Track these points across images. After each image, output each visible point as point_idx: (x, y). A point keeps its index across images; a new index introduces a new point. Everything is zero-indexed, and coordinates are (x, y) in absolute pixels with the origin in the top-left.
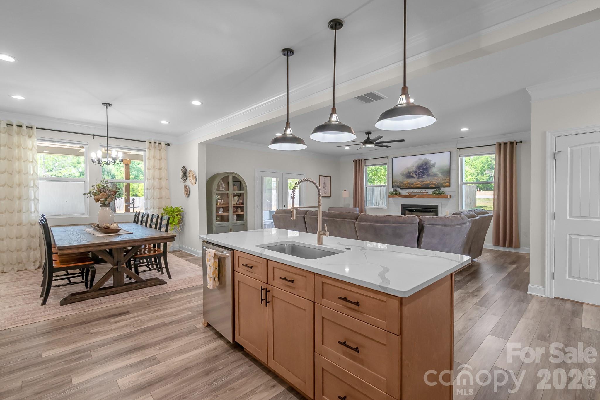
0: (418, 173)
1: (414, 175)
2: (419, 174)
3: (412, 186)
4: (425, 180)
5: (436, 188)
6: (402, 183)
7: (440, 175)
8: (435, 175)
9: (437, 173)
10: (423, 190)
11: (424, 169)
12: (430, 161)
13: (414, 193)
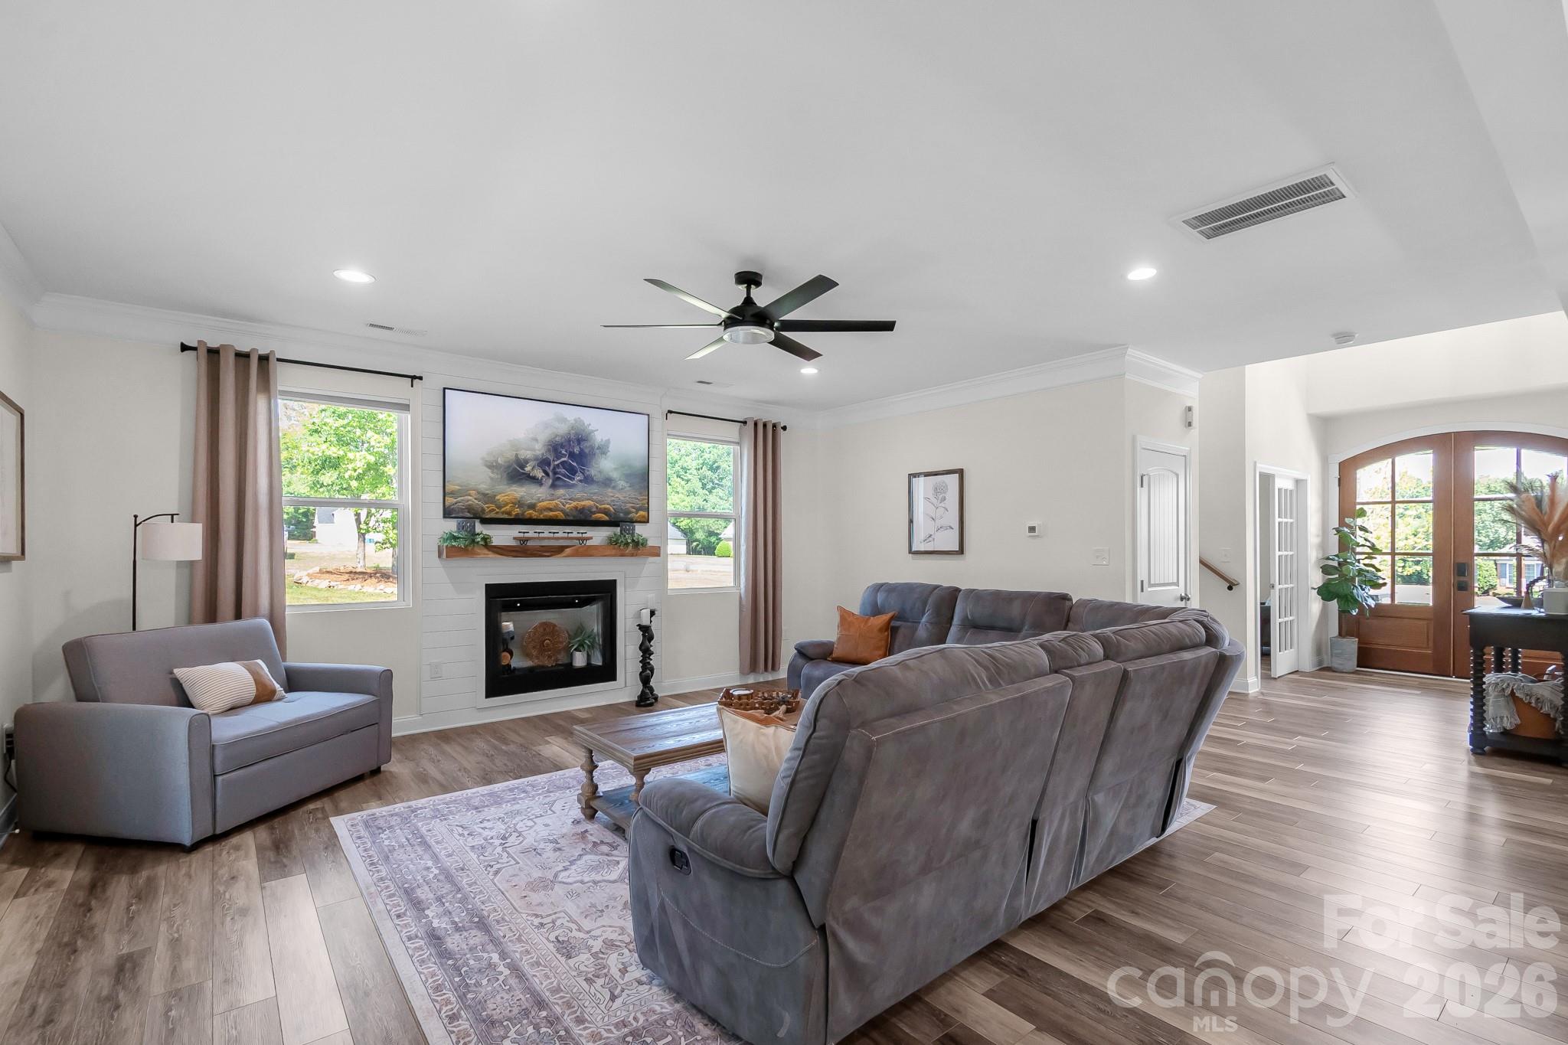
0: (554, 468)
1: (539, 474)
2: (555, 473)
3: (534, 514)
4: (579, 496)
5: (621, 524)
6: (488, 498)
7: (622, 483)
8: (608, 482)
9: (615, 475)
10: (575, 531)
11: (572, 455)
12: (593, 431)
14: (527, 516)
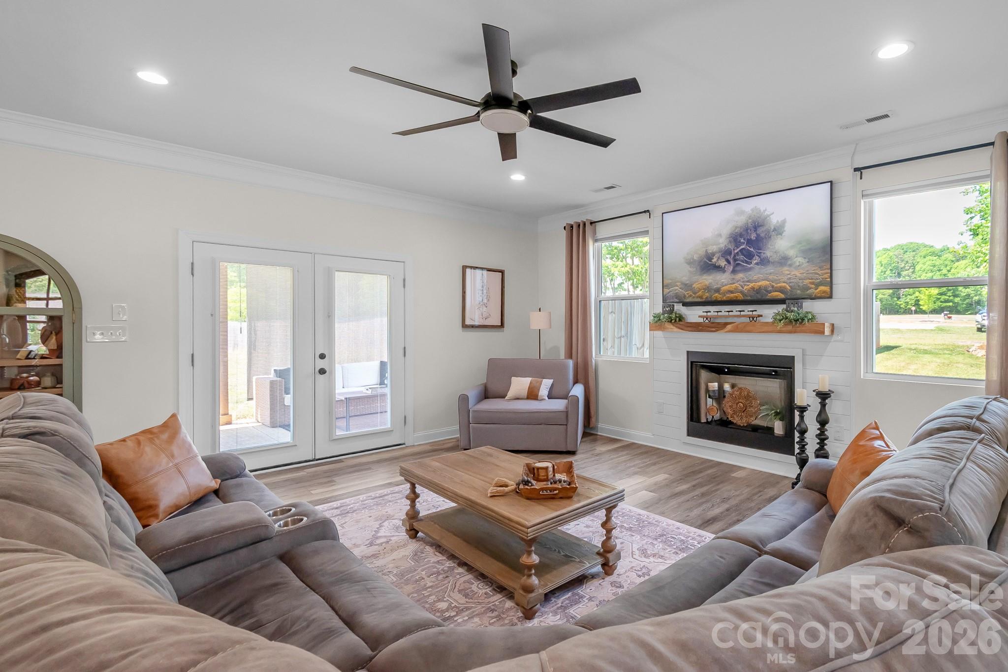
0: (735, 256)
1: (723, 263)
2: (735, 260)
3: (718, 296)
4: (755, 278)
5: (787, 301)
6: (687, 286)
7: (799, 260)
8: (784, 261)
9: (791, 253)
10: (748, 309)
11: (749, 242)
12: (769, 216)
13: (721, 316)
14: (714, 299)
